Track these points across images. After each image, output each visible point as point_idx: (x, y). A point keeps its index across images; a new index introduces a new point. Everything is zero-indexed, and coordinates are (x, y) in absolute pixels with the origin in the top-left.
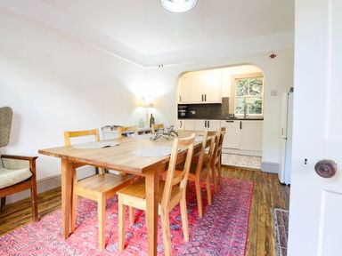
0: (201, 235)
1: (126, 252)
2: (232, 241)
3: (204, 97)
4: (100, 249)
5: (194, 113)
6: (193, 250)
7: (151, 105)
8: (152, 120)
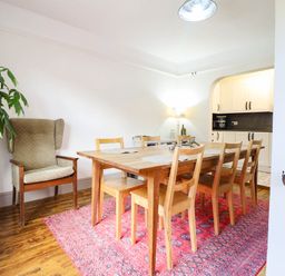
0: (211, 249)
1: (137, 246)
2: (244, 263)
3: (248, 105)
4: (117, 239)
5: (236, 123)
6: (198, 260)
7: (183, 116)
8: (184, 131)
